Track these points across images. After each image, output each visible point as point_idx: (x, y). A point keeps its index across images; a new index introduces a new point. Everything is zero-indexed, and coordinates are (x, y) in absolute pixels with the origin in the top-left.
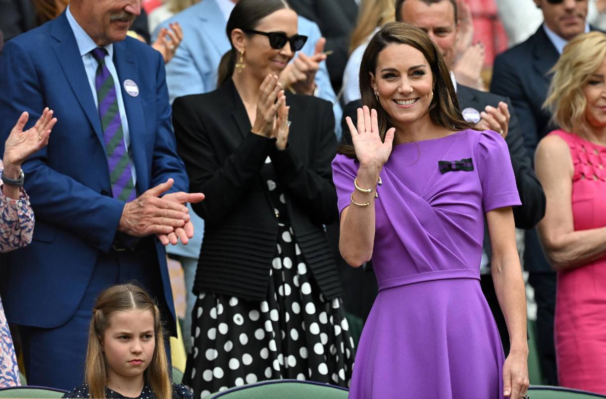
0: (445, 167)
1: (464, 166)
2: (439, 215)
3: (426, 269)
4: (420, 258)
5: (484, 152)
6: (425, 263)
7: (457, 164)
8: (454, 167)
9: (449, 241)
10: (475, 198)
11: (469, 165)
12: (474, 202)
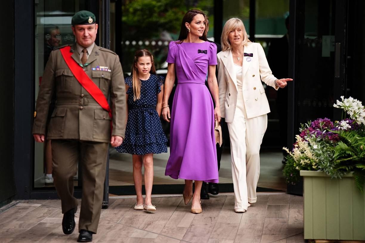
0: (200, 51)
1: (205, 52)
2: (196, 65)
3: (190, 80)
4: (189, 76)
5: (211, 49)
6: (190, 78)
7: (203, 51)
8: (202, 52)
9: (197, 72)
10: (207, 61)
11: (206, 52)
12: (207, 62)
